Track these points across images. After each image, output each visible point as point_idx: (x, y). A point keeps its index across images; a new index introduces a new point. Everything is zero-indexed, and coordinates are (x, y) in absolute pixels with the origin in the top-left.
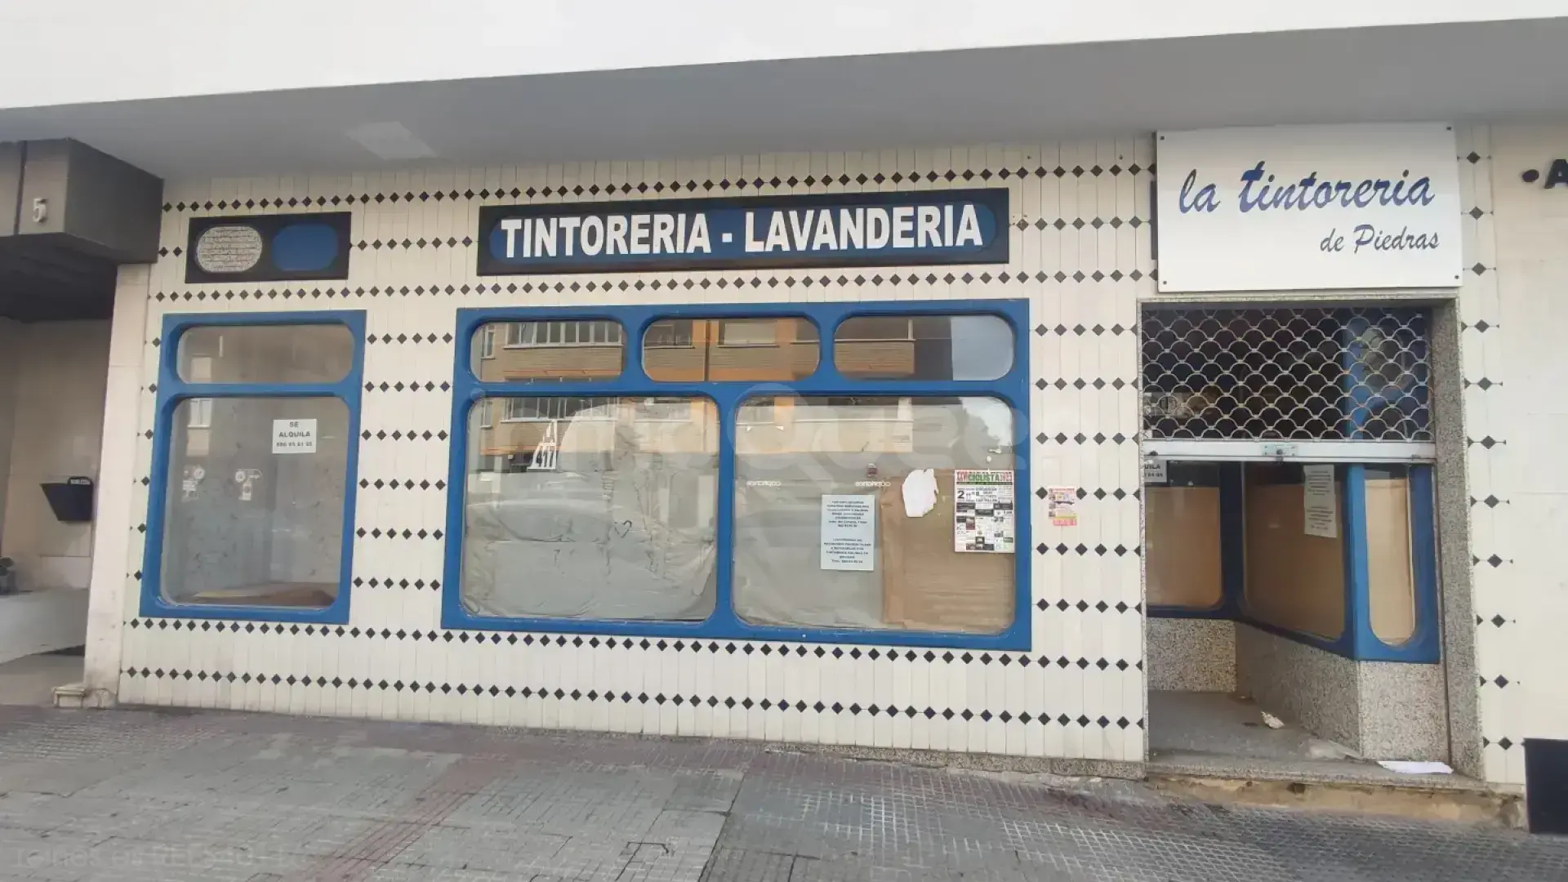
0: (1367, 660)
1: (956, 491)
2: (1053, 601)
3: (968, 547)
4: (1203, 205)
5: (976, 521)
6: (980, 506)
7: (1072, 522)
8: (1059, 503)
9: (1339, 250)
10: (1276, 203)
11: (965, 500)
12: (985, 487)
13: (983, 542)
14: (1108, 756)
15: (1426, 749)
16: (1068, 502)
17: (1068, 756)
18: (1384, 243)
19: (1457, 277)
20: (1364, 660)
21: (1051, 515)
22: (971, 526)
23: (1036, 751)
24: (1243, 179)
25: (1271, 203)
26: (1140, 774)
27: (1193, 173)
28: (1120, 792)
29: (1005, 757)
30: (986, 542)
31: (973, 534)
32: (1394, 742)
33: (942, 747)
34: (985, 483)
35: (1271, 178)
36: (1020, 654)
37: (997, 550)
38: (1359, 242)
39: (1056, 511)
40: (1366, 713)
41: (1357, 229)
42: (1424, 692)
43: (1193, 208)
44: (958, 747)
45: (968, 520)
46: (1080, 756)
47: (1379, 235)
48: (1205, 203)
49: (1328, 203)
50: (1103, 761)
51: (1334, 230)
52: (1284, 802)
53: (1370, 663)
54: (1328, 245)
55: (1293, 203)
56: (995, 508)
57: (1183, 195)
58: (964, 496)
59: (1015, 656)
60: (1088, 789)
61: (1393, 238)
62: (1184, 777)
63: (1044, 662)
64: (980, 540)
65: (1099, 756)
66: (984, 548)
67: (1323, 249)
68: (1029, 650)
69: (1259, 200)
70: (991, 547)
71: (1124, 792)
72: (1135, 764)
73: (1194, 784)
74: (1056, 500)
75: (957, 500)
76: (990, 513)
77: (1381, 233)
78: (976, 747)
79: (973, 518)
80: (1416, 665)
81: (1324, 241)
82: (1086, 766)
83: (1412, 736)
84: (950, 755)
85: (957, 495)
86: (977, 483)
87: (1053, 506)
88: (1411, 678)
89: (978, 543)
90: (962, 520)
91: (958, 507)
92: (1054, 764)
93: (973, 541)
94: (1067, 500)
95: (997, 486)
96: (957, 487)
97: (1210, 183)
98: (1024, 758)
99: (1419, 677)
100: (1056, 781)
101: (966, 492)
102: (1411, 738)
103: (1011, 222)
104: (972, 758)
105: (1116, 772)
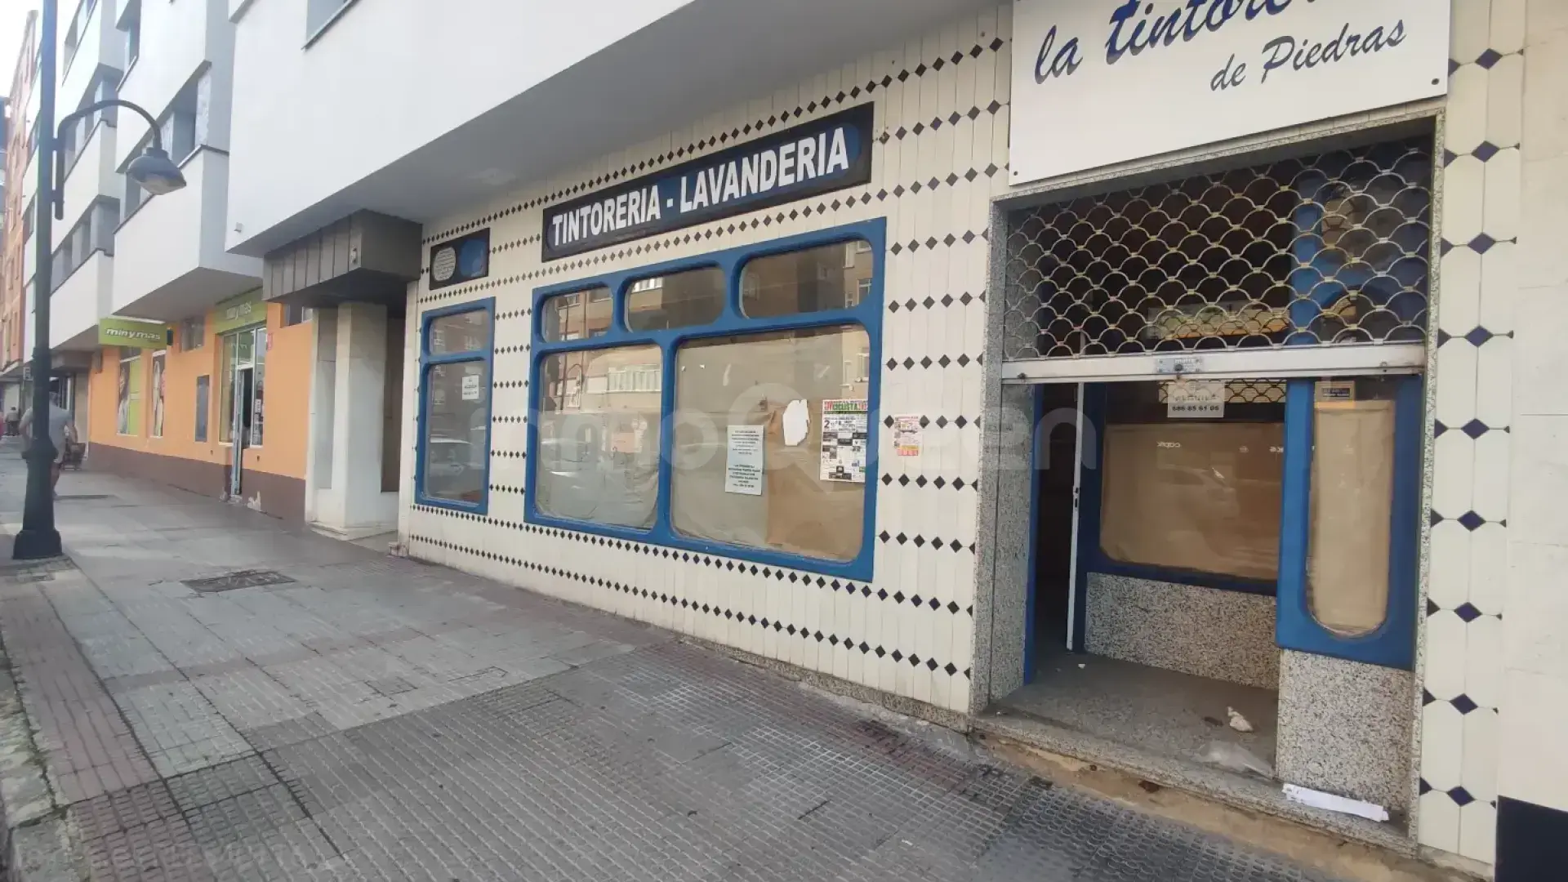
0: (1294, 650)
1: (823, 421)
2: (893, 534)
3: (831, 475)
4: (1062, 68)
5: (838, 450)
6: (841, 436)
7: (913, 451)
8: (904, 432)
9: (1238, 83)
10: (1153, 40)
11: (831, 429)
12: (845, 416)
13: (842, 472)
14: (935, 701)
15: (1378, 788)
16: (911, 431)
17: (899, 693)
18: (1309, 57)
19: (1435, 82)
20: (1289, 649)
21: (896, 445)
22: (833, 455)
23: (872, 681)
24: (1112, 21)
25: (1146, 42)
26: (963, 726)
27: (1053, 32)
28: (940, 740)
29: (845, 682)
30: (846, 471)
31: (835, 462)
32: (1327, 767)
33: (799, 663)
34: (846, 412)
35: (1149, 9)
36: (863, 584)
37: (854, 480)
38: (1270, 66)
39: (901, 440)
40: (1286, 719)
41: (1267, 47)
42: (1384, 708)
43: (1051, 74)
44: (810, 665)
45: (832, 450)
46: (910, 695)
47: (1302, 47)
48: (1065, 64)
49: (1227, 21)
50: (930, 704)
51: (1233, 56)
52: (1134, 799)
53: (1297, 654)
54: (1222, 80)
55: (1176, 34)
56: (853, 438)
57: (1040, 61)
58: (830, 425)
59: (859, 585)
60: (911, 729)
61: (1324, 47)
62: (1016, 744)
63: (883, 594)
64: (840, 470)
65: (927, 700)
66: (843, 478)
67: (1214, 88)
68: (870, 581)
69: (1131, 44)
70: (848, 476)
71: (945, 742)
72: (959, 715)
73: (1030, 754)
74: (902, 428)
75: (823, 430)
76: (849, 443)
77: (1305, 43)
78: (825, 668)
79: (835, 448)
80: (1373, 666)
81: (1217, 76)
82: (916, 707)
83: (1358, 764)
84: (804, 672)
85: (824, 424)
86: (840, 412)
87: (897, 435)
88: (1363, 685)
89: (838, 471)
90: (826, 449)
91: (824, 437)
92: (886, 698)
93: (834, 470)
94: (910, 429)
95: (855, 416)
96: (824, 416)
97: (1073, 38)
98: (861, 686)
99: (1377, 685)
100: (884, 715)
101: (831, 421)
102: (1356, 767)
103: (874, 138)
104: (820, 678)
105: (940, 719)
